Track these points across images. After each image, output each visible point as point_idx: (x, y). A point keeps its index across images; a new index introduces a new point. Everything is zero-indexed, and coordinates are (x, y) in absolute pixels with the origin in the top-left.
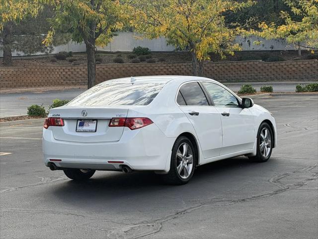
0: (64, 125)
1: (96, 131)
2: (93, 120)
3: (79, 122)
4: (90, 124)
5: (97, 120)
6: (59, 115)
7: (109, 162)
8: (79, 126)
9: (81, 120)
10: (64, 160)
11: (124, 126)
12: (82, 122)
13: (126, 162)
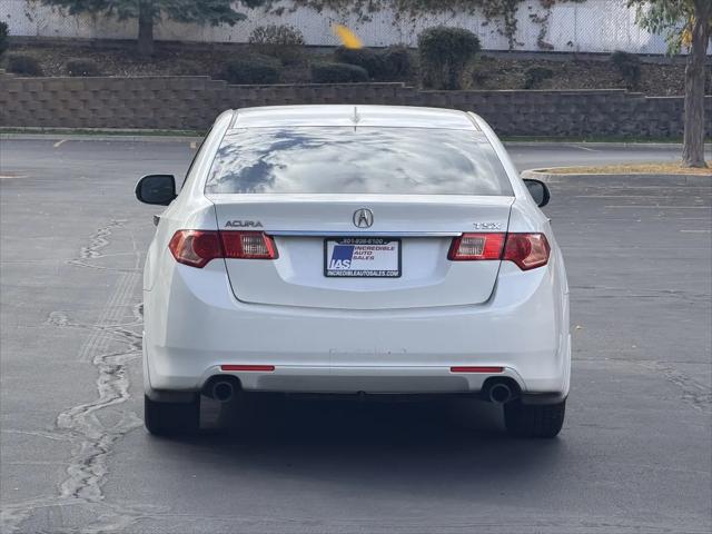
0: (276, 257)
1: (400, 275)
2: (387, 239)
3: (331, 246)
4: (375, 253)
5: (399, 240)
6: (259, 224)
7: (453, 369)
8: (335, 257)
9: (338, 239)
10: (283, 366)
11: (501, 258)
12: (344, 246)
13: (511, 369)
